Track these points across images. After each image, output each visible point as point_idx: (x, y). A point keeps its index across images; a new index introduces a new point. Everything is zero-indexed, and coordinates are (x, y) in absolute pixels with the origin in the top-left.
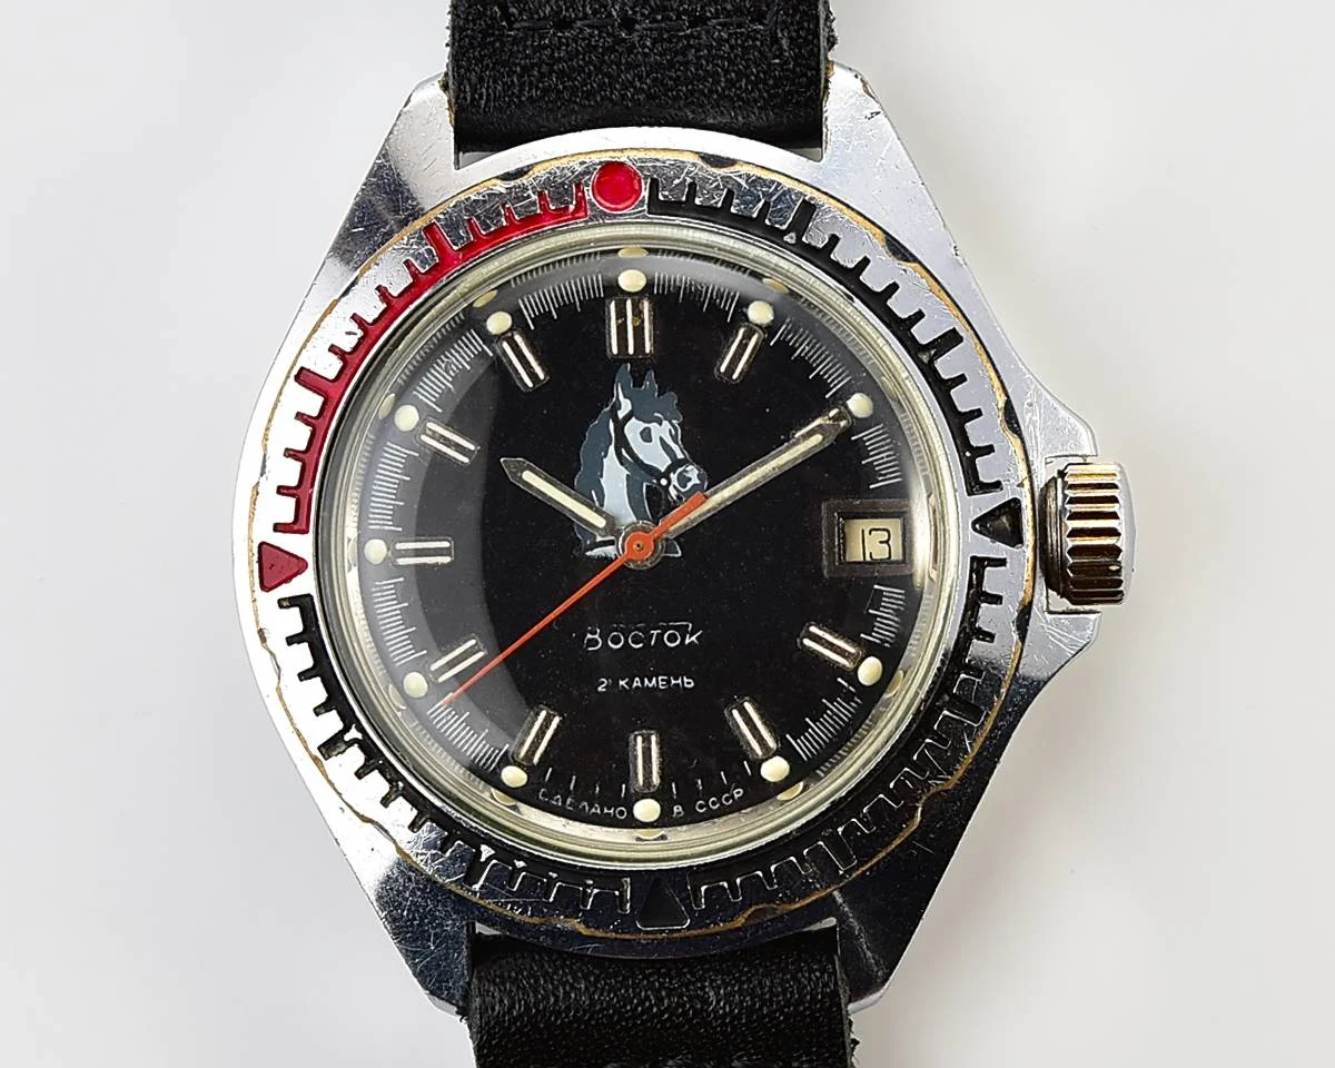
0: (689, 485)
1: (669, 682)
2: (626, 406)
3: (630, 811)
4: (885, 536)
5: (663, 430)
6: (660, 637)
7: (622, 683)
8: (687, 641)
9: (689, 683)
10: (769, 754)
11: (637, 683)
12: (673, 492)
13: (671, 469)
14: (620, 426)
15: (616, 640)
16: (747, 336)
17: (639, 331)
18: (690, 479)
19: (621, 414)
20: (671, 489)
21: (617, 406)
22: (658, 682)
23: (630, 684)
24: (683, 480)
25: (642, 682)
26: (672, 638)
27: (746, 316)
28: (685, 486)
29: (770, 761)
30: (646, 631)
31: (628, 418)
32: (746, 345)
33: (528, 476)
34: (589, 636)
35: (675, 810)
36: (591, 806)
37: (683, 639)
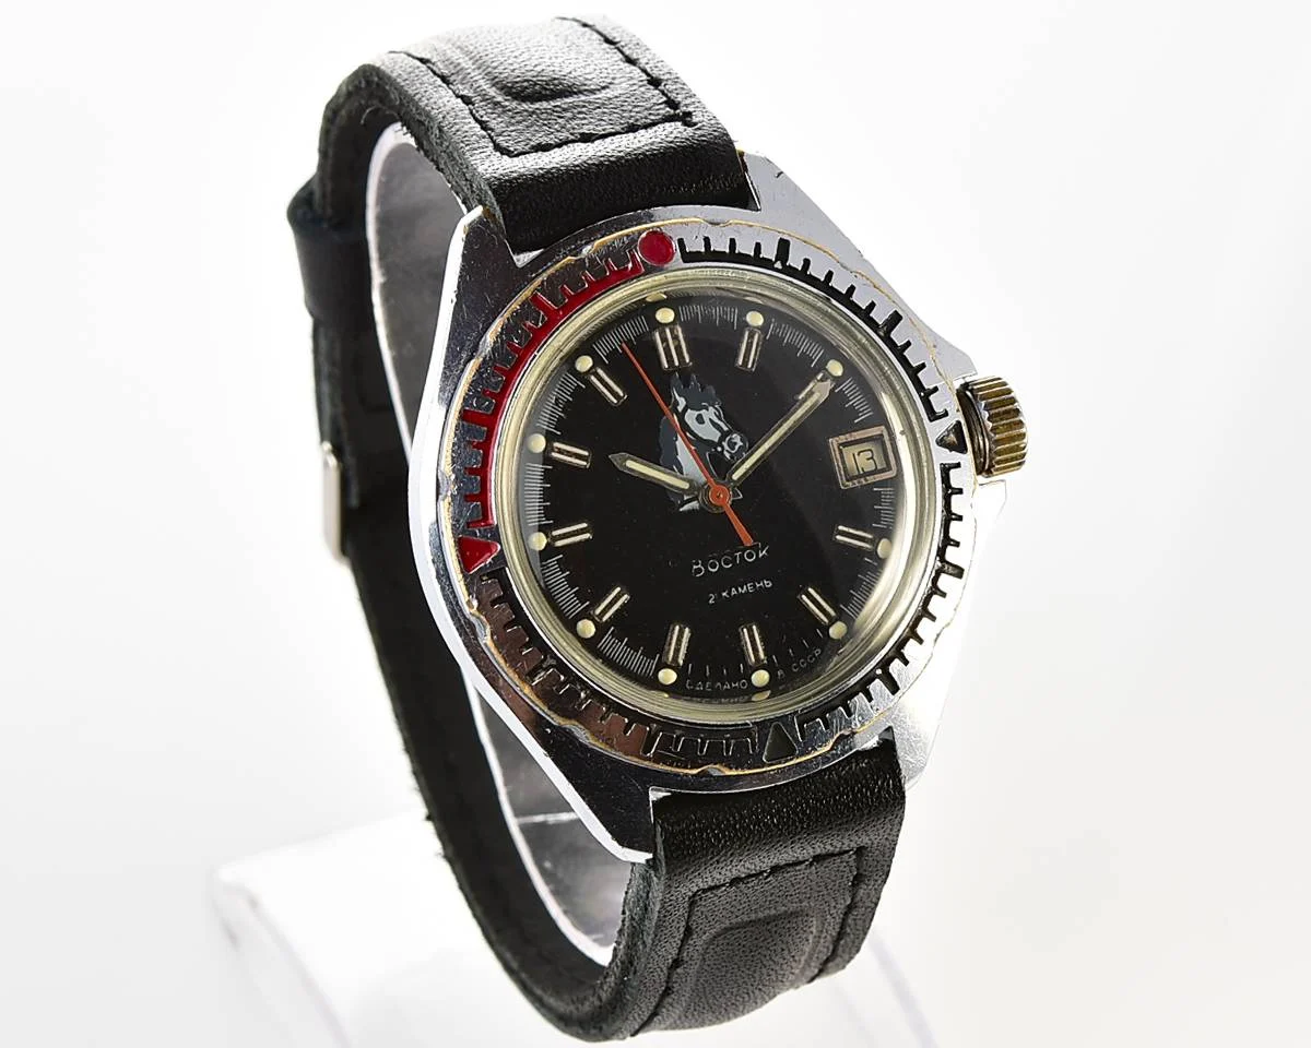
0: (737, 447)
1: (755, 586)
2: (682, 402)
3: (749, 681)
4: (869, 454)
5: (710, 414)
6: (742, 556)
7: (724, 594)
8: (761, 555)
9: (768, 584)
10: (832, 621)
11: (734, 592)
12: (728, 455)
13: (722, 439)
14: (681, 416)
15: (714, 566)
16: (751, 336)
17: (678, 348)
18: (735, 443)
19: (680, 409)
20: (725, 453)
21: (677, 403)
22: (748, 588)
23: (729, 594)
24: (732, 445)
25: (737, 590)
26: (750, 556)
27: (746, 322)
28: (733, 449)
29: (834, 626)
30: (732, 554)
31: (685, 410)
32: (752, 343)
33: (631, 464)
34: (695, 567)
35: (779, 673)
36: (723, 684)
37: (757, 555)
